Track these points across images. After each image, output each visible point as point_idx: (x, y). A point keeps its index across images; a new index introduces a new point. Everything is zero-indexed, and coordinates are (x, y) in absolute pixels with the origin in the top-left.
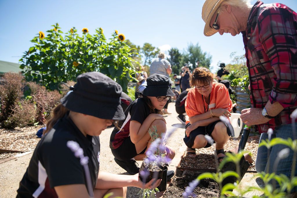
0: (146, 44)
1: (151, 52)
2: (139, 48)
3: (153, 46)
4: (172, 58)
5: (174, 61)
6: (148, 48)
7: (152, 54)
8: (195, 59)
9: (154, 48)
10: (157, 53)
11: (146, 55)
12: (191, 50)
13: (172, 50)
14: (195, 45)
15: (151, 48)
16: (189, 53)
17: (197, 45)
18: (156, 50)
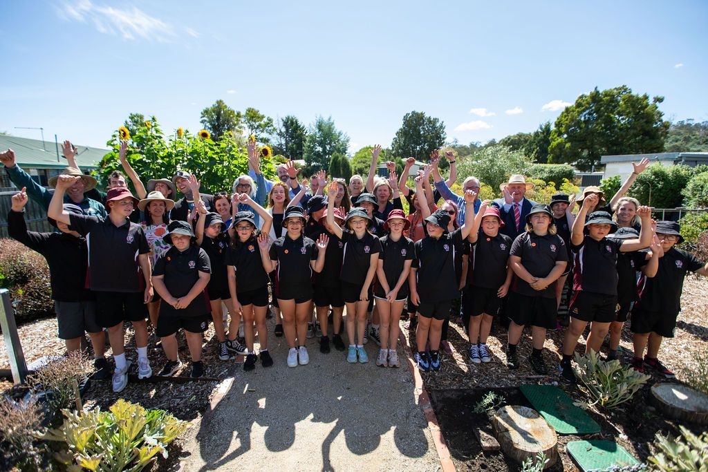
0: (249, 110)
1: (257, 123)
2: (239, 115)
3: (261, 113)
4: (287, 131)
5: (290, 136)
6: (253, 116)
7: (260, 125)
8: (325, 139)
9: (263, 117)
10: (267, 125)
11: (251, 127)
12: (320, 127)
13: (288, 118)
14: (326, 119)
15: (259, 118)
16: (317, 130)
17: (329, 119)
18: (265, 120)
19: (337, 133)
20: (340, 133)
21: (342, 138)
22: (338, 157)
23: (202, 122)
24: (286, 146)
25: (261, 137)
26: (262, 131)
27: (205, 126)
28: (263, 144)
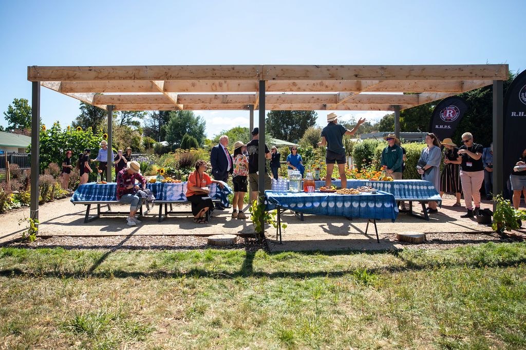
19: (196, 117)
20: (198, 118)
21: (200, 122)
22: (188, 138)
23: (81, 108)
24: (160, 128)
25: (132, 120)
26: (133, 116)
27: (83, 112)
28: (135, 127)
